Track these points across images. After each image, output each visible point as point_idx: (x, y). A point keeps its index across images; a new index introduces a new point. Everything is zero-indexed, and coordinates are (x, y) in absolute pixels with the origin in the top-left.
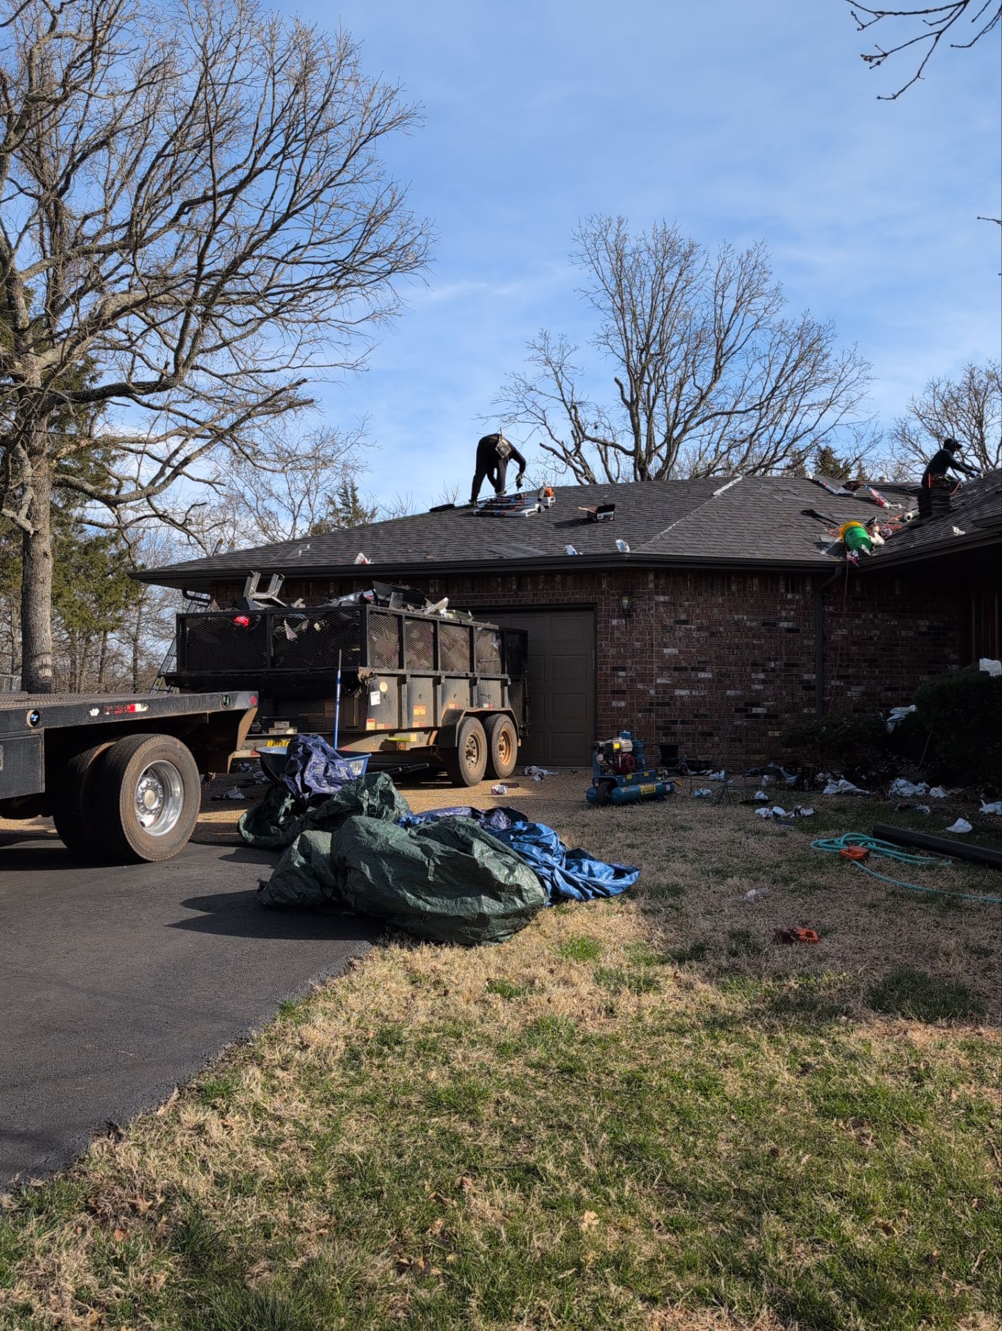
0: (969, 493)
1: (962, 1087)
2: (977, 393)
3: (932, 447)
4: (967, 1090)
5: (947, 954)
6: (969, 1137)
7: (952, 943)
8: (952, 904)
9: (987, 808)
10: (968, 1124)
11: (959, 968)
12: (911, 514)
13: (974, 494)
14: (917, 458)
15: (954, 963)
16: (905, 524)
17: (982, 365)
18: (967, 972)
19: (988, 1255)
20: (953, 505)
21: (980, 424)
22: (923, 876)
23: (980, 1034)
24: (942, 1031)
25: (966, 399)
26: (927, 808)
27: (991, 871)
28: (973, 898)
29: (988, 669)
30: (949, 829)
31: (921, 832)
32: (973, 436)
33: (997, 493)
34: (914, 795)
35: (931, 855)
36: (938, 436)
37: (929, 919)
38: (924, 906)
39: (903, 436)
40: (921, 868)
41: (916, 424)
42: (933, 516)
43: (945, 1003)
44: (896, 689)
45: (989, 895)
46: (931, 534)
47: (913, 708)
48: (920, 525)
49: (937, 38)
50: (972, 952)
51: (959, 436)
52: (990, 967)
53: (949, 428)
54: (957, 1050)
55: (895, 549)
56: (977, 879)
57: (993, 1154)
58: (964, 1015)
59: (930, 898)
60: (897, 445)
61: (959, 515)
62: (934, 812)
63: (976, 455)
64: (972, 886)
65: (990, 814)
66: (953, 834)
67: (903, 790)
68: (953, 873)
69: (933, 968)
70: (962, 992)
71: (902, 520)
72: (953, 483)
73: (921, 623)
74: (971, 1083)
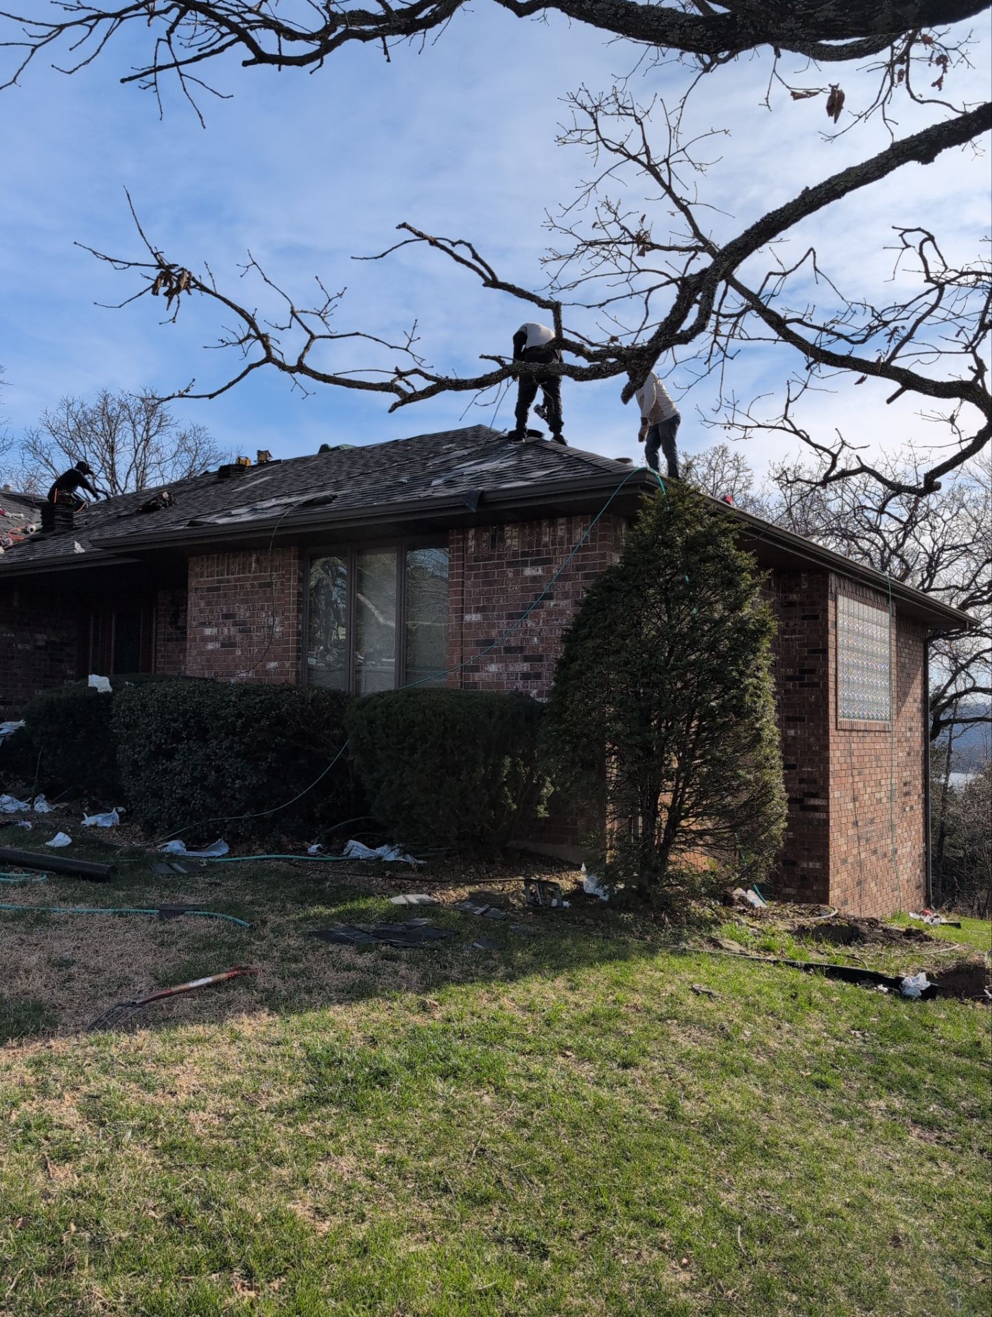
0: (93, 513)
1: (23, 1105)
2: (110, 420)
3: (63, 464)
4: (28, 1108)
5: (27, 971)
6: (22, 1155)
7: (34, 959)
8: (41, 919)
9: (89, 821)
10: (24, 1142)
11: (38, 983)
12: (34, 527)
13: (97, 515)
14: (48, 472)
15: (34, 979)
16: (28, 536)
17: (115, 393)
18: (46, 986)
19: (25, 1274)
20: (76, 523)
21: (112, 449)
22: (14, 894)
23: (50, 1047)
24: (11, 1052)
25: (99, 423)
26: (28, 824)
27: (84, 883)
28: (61, 911)
29: (96, 685)
30: (48, 843)
31: (18, 849)
32: (104, 460)
33: (119, 517)
34: (18, 812)
35: (26, 872)
36: (70, 454)
37: (14, 938)
38: (10, 925)
39: (33, 447)
40: (14, 886)
41: (47, 439)
42: (57, 530)
43: (18, 1022)
44: (10, 703)
45: (78, 907)
46: (53, 549)
47: (22, 723)
48: (43, 539)
49: (33, 51)
50: (54, 965)
51: (90, 458)
52: (70, 978)
53: (82, 448)
54: (24, 1068)
55: (14, 560)
56: (69, 891)
57: (46, 1167)
58: (36, 1032)
59: (19, 916)
60: (28, 456)
61: (81, 533)
62: (36, 828)
63: (107, 478)
64: (64, 900)
65: (91, 826)
66: (52, 849)
67: (5, 806)
68: (45, 888)
69: (10, 988)
70: (38, 1008)
71: (25, 532)
72: (79, 503)
73: (39, 636)
74: (33, 1099)
